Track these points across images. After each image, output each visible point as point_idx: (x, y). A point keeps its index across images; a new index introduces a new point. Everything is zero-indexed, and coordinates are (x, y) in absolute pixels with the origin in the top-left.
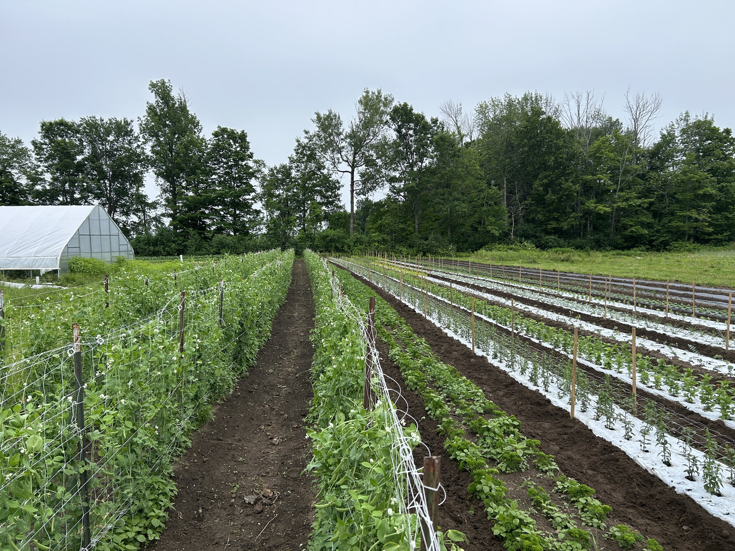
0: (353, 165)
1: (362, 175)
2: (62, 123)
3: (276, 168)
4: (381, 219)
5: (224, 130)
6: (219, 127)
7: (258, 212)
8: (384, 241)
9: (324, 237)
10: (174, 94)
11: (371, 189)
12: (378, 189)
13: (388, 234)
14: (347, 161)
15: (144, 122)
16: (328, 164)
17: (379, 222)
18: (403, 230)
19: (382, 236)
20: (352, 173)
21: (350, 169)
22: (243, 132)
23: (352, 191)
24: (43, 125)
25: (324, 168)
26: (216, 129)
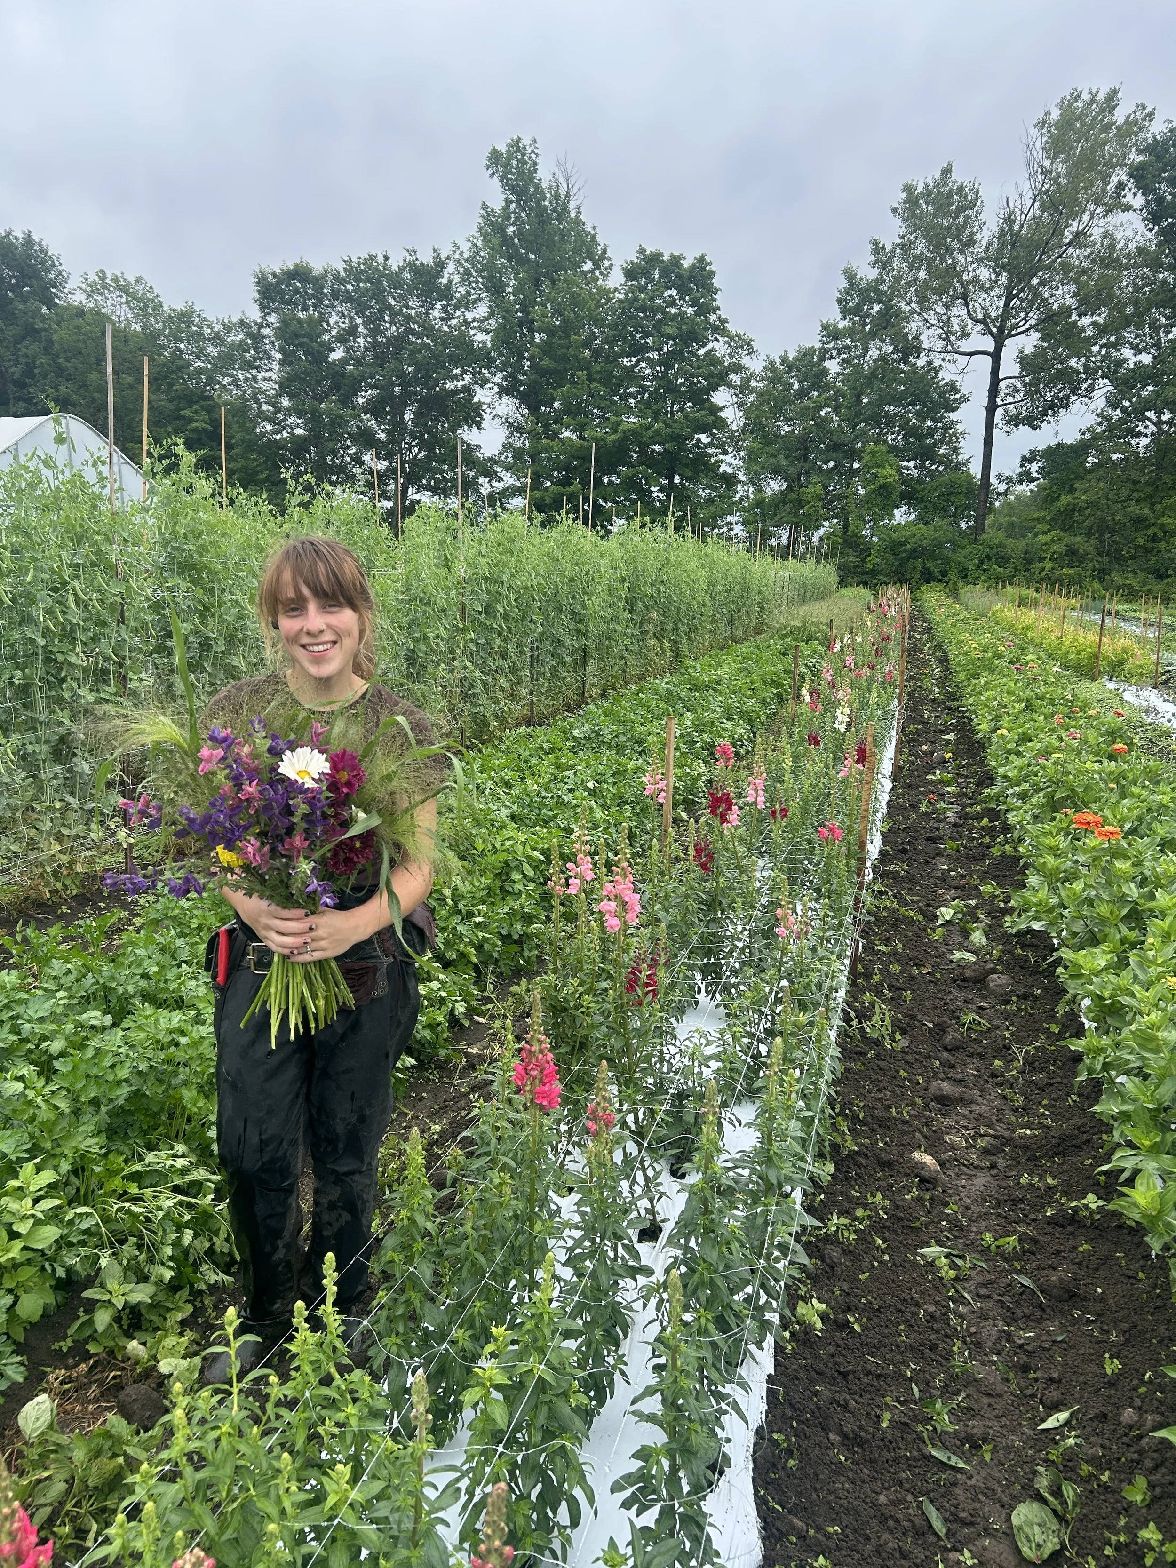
0: (1001, 330)
1: (1024, 361)
2: (300, 274)
3: (784, 360)
4: (1072, 490)
5: (655, 259)
6: (642, 251)
7: (730, 481)
8: (1072, 556)
9: (894, 547)
10: (544, 175)
11: (1052, 406)
12: (1077, 405)
13: (1089, 534)
14: (983, 322)
15: (466, 255)
16: (930, 339)
17: (1065, 500)
18: (1139, 522)
19: (1070, 539)
20: (996, 356)
21: (989, 345)
22: (701, 259)
23: (991, 409)
24: (261, 281)
25: (919, 350)
26: (634, 257)
